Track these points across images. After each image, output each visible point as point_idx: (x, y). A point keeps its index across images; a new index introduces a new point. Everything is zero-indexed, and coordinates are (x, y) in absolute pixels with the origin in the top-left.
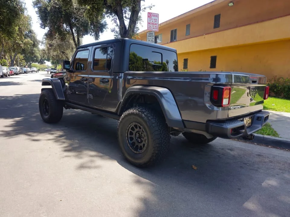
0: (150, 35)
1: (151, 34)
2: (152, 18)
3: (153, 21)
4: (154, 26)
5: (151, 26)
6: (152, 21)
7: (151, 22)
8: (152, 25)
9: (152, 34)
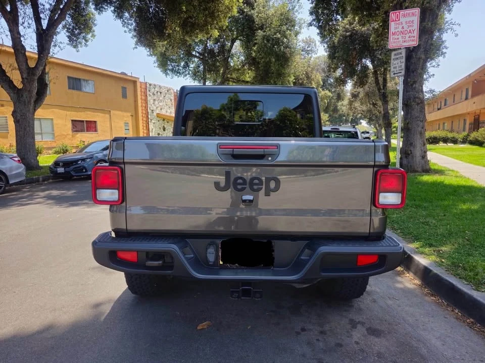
0: (398, 57)
1: (398, 54)
2: (401, 21)
3: (403, 28)
4: (407, 36)
5: (398, 39)
6: (401, 27)
7: (400, 29)
8: (400, 37)
9: (401, 53)
